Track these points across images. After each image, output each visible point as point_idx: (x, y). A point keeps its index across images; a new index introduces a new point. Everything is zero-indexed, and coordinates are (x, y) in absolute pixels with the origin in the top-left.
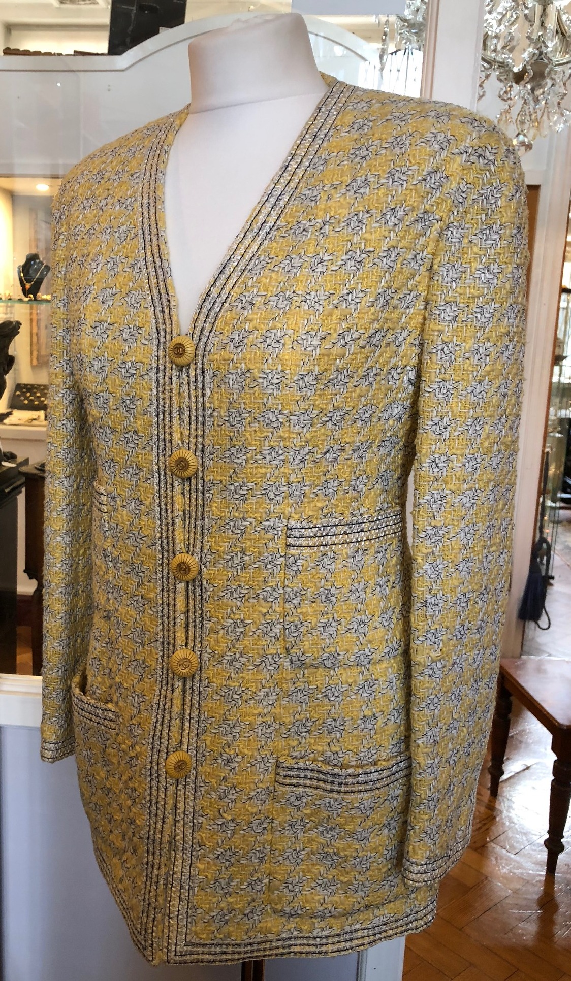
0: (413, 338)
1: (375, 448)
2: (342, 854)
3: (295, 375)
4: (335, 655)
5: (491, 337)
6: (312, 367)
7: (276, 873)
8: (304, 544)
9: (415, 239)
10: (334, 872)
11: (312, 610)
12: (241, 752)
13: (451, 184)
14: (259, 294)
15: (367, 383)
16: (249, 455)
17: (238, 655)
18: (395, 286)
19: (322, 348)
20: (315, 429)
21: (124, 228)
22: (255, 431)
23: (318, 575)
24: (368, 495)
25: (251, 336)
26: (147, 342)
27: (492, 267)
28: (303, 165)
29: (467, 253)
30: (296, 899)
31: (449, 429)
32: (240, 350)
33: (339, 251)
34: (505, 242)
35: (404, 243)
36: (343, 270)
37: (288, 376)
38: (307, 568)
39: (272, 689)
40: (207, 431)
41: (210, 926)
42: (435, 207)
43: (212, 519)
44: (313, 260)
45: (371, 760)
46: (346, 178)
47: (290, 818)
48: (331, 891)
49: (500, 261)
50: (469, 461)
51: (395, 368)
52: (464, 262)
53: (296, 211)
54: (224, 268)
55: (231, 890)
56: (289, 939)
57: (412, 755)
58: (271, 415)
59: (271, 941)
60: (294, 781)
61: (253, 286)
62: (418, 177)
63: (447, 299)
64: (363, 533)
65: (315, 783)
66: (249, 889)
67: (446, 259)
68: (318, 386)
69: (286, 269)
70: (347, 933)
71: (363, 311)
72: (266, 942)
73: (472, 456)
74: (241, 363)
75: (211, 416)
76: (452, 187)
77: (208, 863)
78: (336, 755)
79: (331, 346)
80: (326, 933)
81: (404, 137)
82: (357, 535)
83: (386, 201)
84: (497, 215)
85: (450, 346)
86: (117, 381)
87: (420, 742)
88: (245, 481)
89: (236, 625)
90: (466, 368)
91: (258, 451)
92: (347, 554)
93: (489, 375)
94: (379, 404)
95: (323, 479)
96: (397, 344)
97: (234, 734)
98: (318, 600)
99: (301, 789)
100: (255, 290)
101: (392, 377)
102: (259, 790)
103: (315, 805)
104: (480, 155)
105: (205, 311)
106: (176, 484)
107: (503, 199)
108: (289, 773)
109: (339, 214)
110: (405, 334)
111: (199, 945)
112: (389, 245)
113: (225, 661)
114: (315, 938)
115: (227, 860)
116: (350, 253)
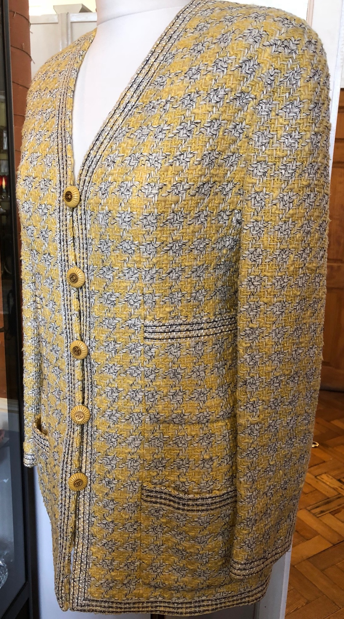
0: (238, 189)
1: (211, 270)
2: (188, 551)
3: (140, 215)
4: (182, 415)
5: (294, 188)
6: (152, 210)
7: (144, 559)
8: (156, 337)
9: (235, 113)
10: (185, 562)
11: (164, 383)
12: (117, 477)
13: (262, 70)
14: (119, 155)
15: (200, 222)
16: (114, 273)
17: (114, 412)
18: (219, 149)
19: (160, 195)
20: (159, 256)
21: (49, 110)
22: (117, 256)
23: (167, 360)
24: (207, 303)
25: (112, 186)
26: (54, 191)
27: (293, 134)
28: (158, 59)
29: (274, 124)
30: (158, 577)
31: (261, 257)
32: (105, 196)
33: (174, 123)
34: (304, 114)
35: (225, 116)
36: (177, 137)
37: (135, 216)
38: (158, 354)
39: (137, 436)
40: (89, 254)
41: (100, 589)
42: (250, 89)
43: (95, 317)
44: (156, 130)
45: (209, 489)
46: (185, 67)
47: (153, 524)
48: (182, 574)
49: (300, 129)
50: (278, 282)
51: (224, 211)
52: (271, 130)
53: (150, 94)
54: (99, 136)
55: (113, 567)
56: (156, 602)
57: (237, 488)
58: (126, 245)
59: (143, 603)
60: (154, 500)
61: (116, 150)
62: (235, 64)
63: (258, 159)
64: (202, 331)
65: (168, 502)
66: (126, 568)
67: (258, 128)
68: (158, 224)
69: (138, 137)
70: (196, 602)
71: (192, 168)
72: (139, 603)
73: (280, 277)
74: (105, 206)
75: (91, 244)
76: (263, 72)
77: (98, 548)
78: (183, 484)
79: (167, 194)
80: (181, 601)
81: (228, 34)
82: (197, 332)
83: (211, 85)
84: (297, 93)
85: (261, 194)
86: (37, 218)
87: (242, 480)
88: (114, 291)
89: (112, 392)
90: (273, 212)
91: (120, 270)
92: (189, 345)
93: (292, 217)
94: (212, 237)
95: (169, 291)
96: (224, 193)
97: (112, 465)
98: (168, 377)
99: (158, 505)
100: (117, 152)
101: (222, 218)
102: (130, 503)
103: (169, 517)
104: (286, 46)
105: (86, 167)
106: (72, 291)
107: (302, 80)
108: (149, 494)
109: (178, 95)
110: (230, 186)
111: (93, 601)
112: (212, 118)
113: (106, 415)
114: (173, 603)
115: (110, 548)
116: (183, 124)
